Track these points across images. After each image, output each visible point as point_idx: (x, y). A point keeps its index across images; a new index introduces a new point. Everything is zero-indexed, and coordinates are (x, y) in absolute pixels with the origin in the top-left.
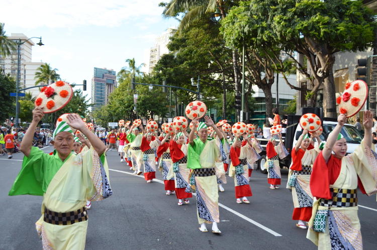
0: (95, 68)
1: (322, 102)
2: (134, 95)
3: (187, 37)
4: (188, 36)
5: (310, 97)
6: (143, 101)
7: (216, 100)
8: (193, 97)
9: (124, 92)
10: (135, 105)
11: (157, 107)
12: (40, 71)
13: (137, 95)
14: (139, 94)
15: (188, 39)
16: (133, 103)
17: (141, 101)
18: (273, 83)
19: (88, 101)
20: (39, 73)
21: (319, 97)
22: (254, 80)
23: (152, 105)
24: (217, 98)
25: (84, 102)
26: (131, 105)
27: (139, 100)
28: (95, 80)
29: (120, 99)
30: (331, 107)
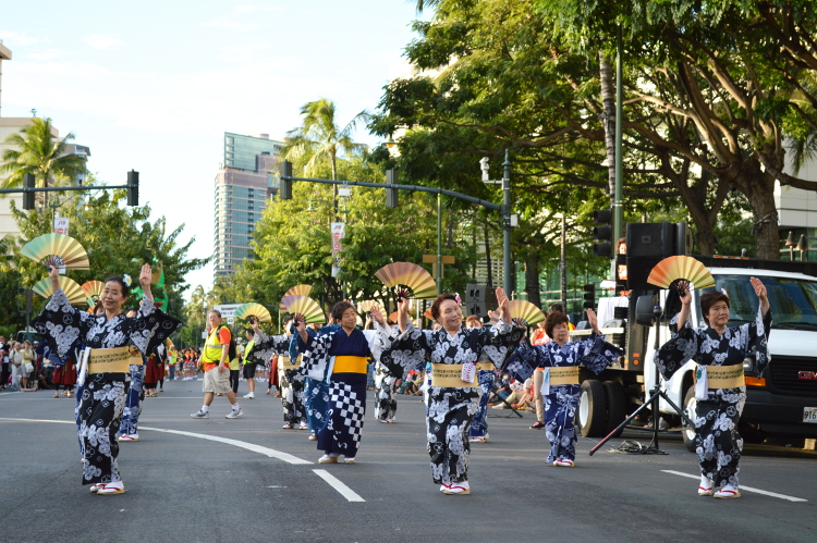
0: (228, 135)
2: (333, 225)
3: (472, 22)
4: (477, 16)
6: (362, 244)
9: (298, 217)
10: (335, 261)
12: (16, 148)
13: (343, 225)
14: (348, 221)
15: (474, 27)
17: (354, 246)
19: (185, 249)
20: (16, 155)
25: (171, 254)
26: (320, 260)
28: (228, 177)
29: (284, 238)
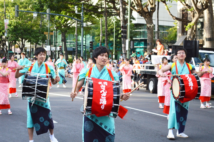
1: (202, 31)
2: (5, 20)
5: (190, 28)
6: (14, 27)
7: (93, 26)
8: (68, 23)
10: (5, 31)
11: (30, 33)
13: (8, 20)
14: (10, 19)
16: (4, 29)
17: (12, 27)
18: (154, 11)
21: (199, 26)
22: (135, 6)
23: (24, 31)
24: (93, 24)
26: (1, 31)
27: (10, 25)
30: (210, 37)
